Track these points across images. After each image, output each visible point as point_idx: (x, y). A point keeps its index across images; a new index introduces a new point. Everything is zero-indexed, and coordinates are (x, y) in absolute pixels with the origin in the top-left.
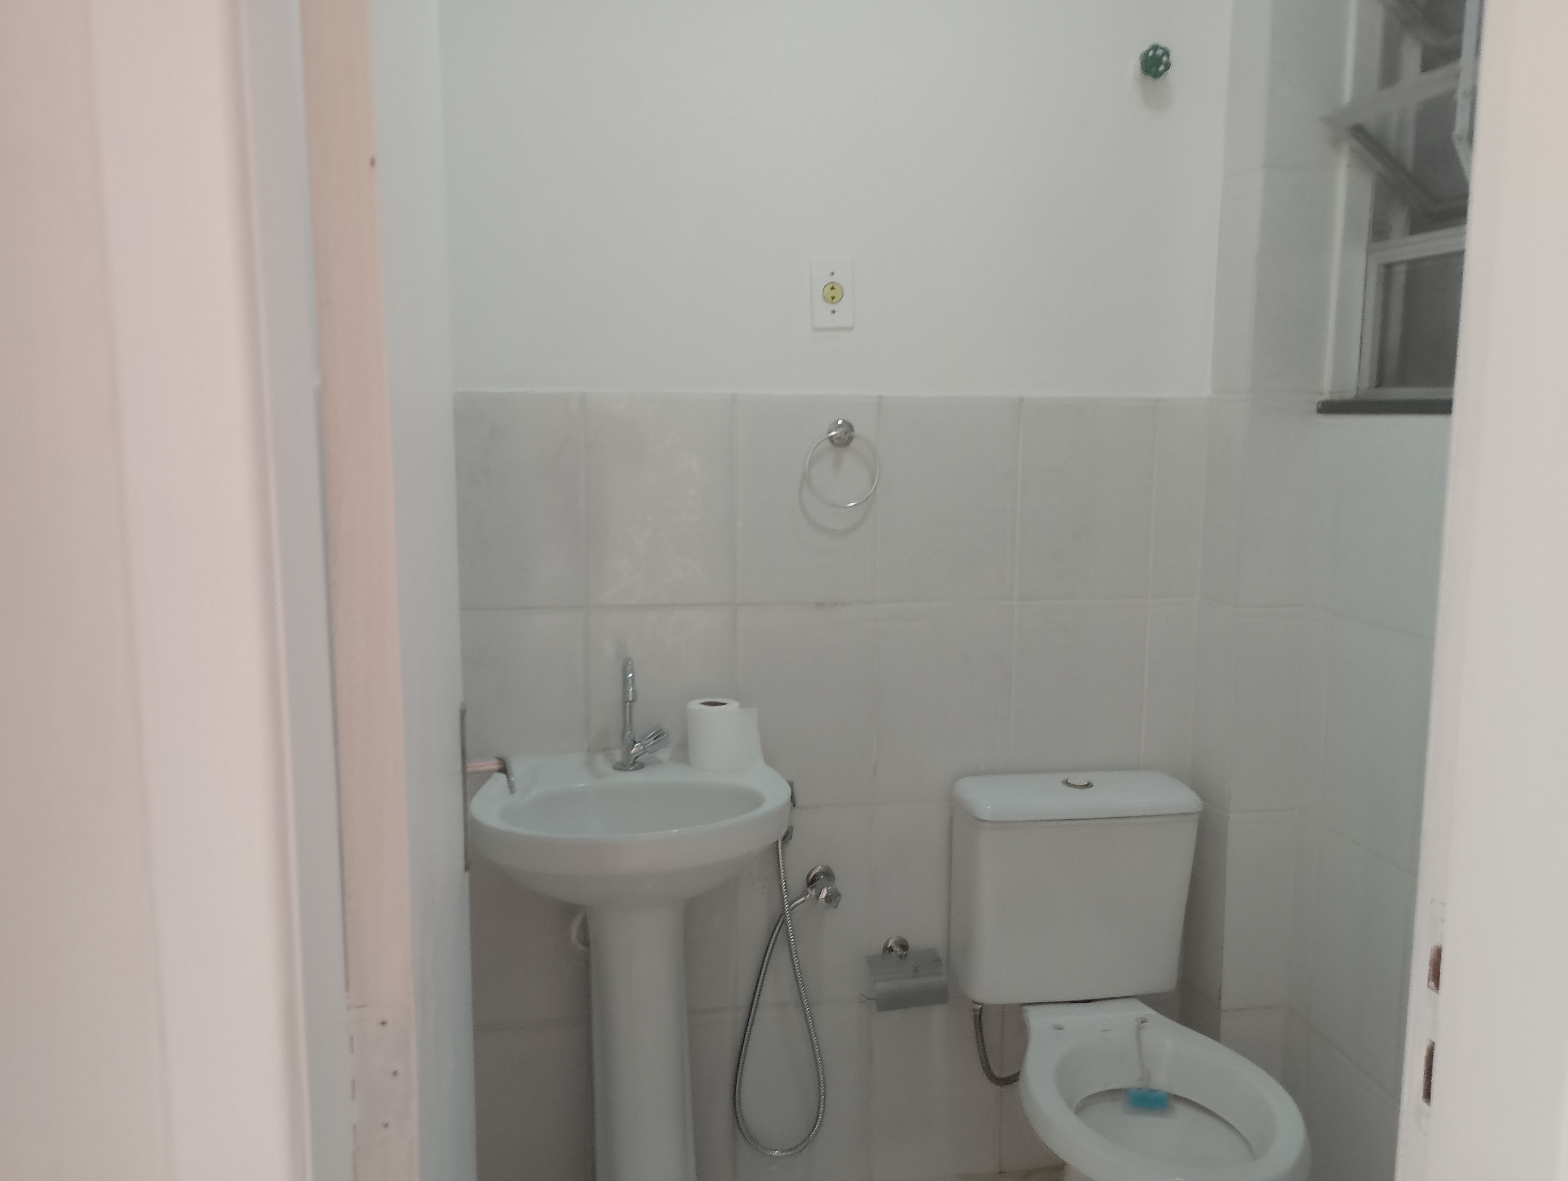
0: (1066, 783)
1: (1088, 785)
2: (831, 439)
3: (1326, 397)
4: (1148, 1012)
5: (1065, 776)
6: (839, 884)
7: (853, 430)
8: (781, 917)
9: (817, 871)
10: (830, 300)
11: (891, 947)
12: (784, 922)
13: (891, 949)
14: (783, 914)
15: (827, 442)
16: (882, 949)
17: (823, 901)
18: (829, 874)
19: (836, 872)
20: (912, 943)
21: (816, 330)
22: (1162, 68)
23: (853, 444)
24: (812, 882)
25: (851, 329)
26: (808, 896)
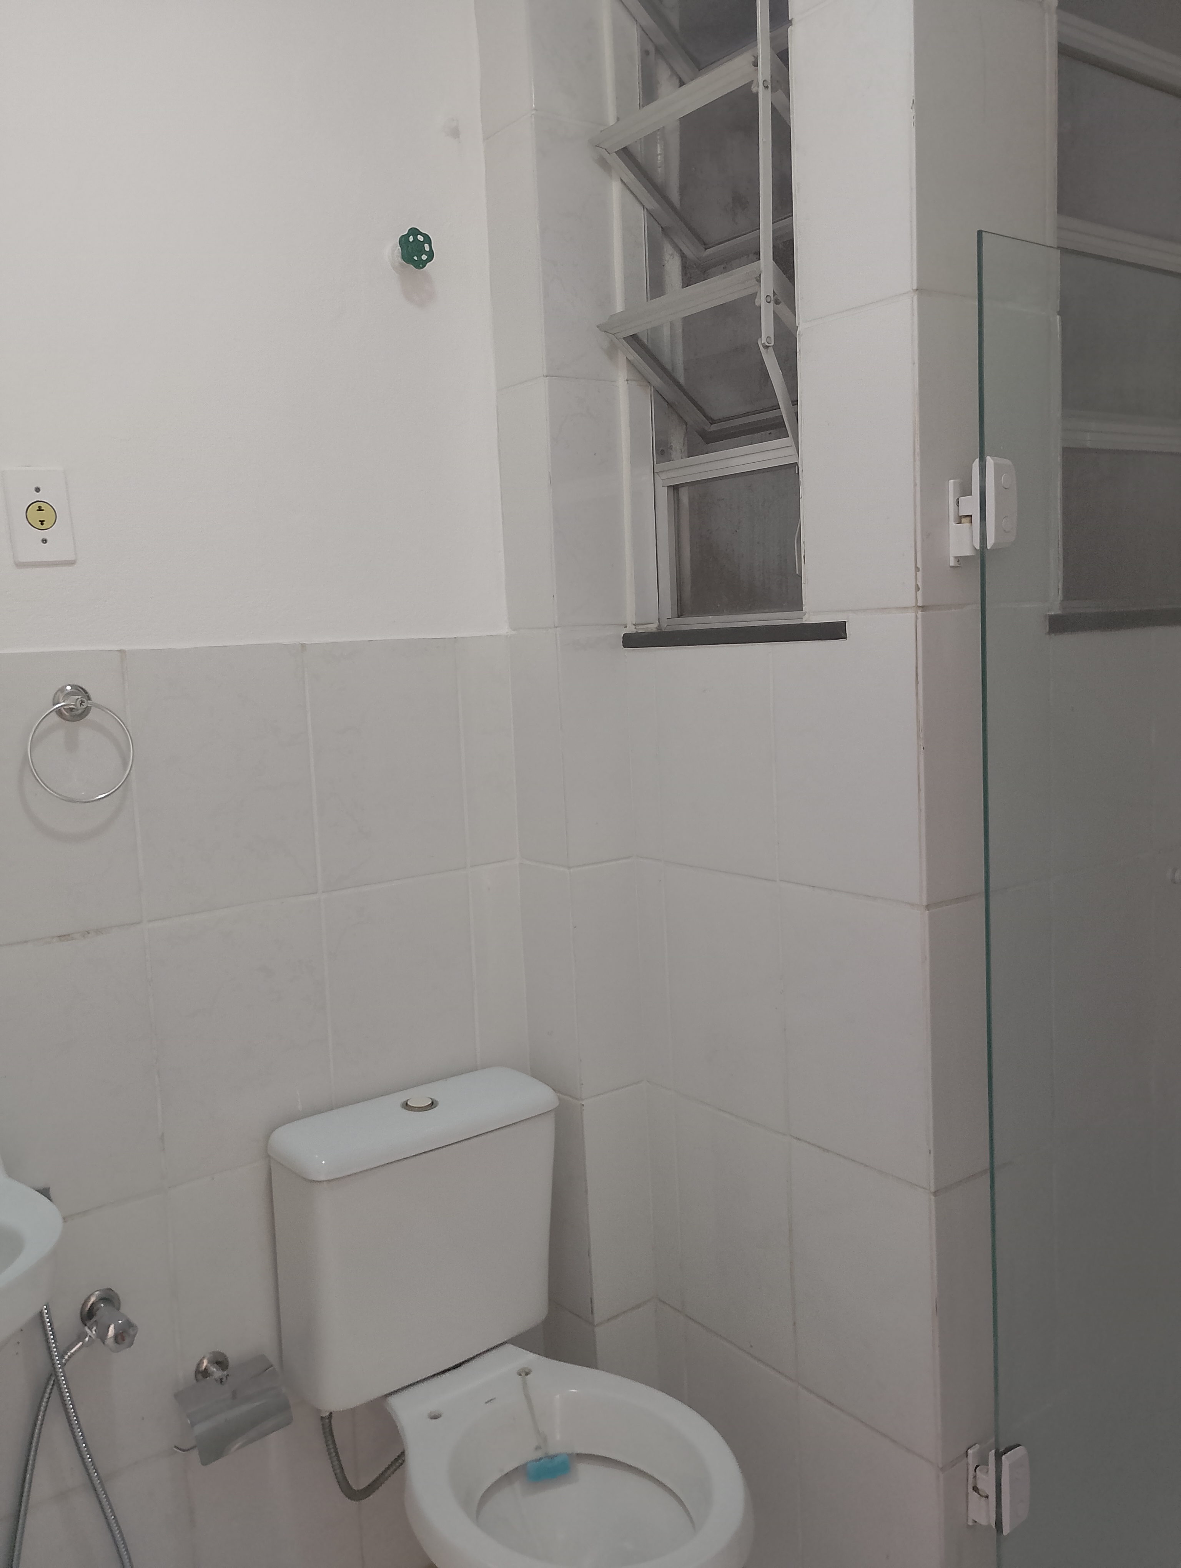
0: (406, 1106)
1: (433, 1104)
2: (59, 712)
3: (631, 629)
4: (528, 1358)
5: (402, 1097)
6: (130, 1309)
7: (89, 698)
8: (49, 1380)
9: (93, 1299)
10: (39, 525)
11: (206, 1369)
12: (57, 1382)
13: (205, 1373)
14: (53, 1373)
15: (55, 718)
16: (193, 1373)
17: (112, 1340)
18: (109, 1298)
19: (120, 1290)
20: (232, 1355)
21: (20, 565)
22: (424, 257)
23: (91, 716)
24: (88, 1315)
25: (72, 563)
26: (87, 1339)
